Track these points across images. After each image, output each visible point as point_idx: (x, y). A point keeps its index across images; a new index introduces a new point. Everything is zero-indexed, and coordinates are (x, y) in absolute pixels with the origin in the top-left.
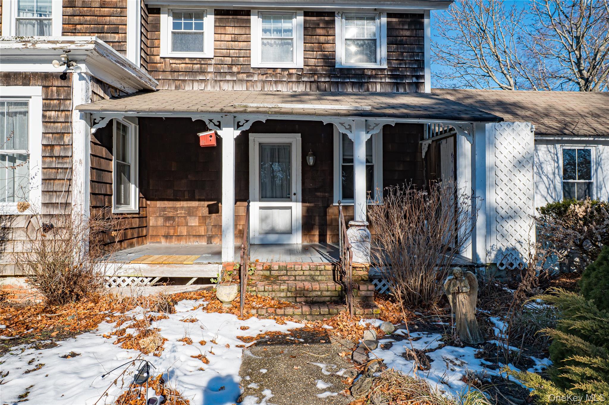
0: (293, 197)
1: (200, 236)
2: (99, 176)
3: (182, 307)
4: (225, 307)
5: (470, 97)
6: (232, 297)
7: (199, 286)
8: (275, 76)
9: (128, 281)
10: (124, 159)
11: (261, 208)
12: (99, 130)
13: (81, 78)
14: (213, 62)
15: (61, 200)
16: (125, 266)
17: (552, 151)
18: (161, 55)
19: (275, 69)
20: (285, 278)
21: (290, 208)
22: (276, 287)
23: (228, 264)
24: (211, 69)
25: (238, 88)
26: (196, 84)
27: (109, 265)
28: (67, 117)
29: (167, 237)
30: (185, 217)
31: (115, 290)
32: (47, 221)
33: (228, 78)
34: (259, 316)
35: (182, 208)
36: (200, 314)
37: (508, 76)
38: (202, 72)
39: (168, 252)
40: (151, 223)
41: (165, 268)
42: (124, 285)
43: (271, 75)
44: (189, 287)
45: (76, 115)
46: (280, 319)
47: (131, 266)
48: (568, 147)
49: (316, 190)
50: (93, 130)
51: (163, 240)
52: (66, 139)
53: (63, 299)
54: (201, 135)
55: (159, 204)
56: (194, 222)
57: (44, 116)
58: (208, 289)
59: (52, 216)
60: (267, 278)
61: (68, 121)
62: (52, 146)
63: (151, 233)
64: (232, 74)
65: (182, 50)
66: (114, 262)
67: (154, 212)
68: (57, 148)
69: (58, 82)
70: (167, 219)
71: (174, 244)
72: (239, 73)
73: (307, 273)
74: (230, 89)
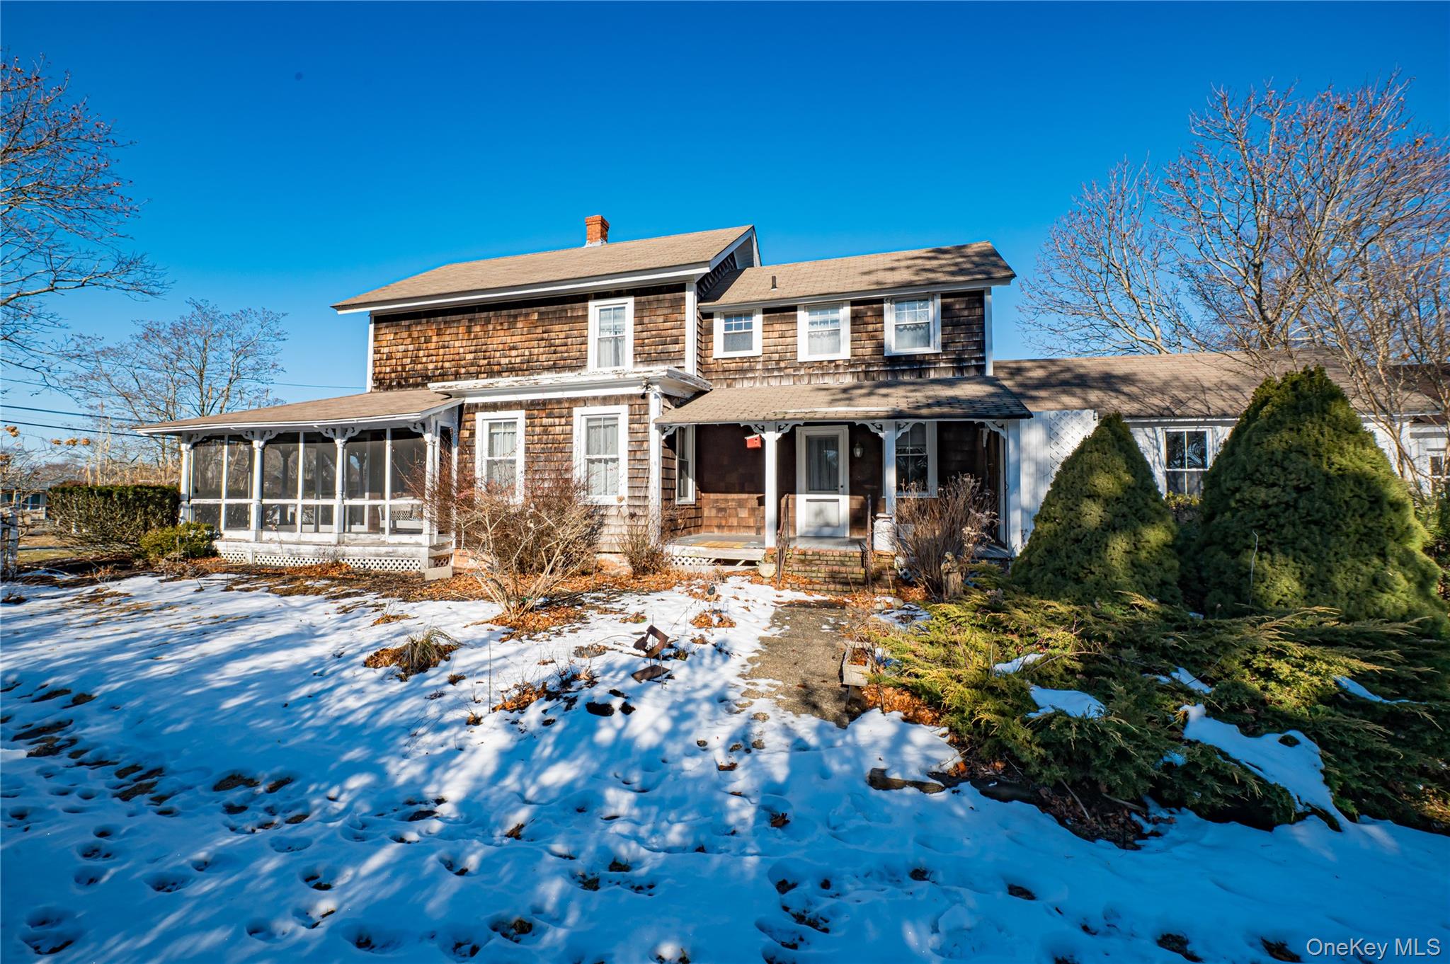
0: (841, 489)
1: (749, 527)
2: (667, 474)
3: (732, 581)
4: (766, 581)
5: (1068, 370)
6: (771, 574)
7: (747, 567)
8: (822, 368)
9: (690, 561)
10: (683, 457)
11: (808, 500)
12: (668, 437)
13: (656, 397)
14: (761, 359)
15: (642, 494)
16: (688, 548)
17: (1152, 435)
18: (715, 357)
19: (821, 362)
20: (818, 562)
21: (837, 500)
22: (808, 568)
23: (770, 549)
24: (759, 366)
25: (785, 382)
26: (745, 381)
27: (676, 547)
28: (646, 428)
29: (720, 527)
30: (736, 509)
31: (681, 568)
32: (632, 510)
33: (776, 373)
34: (793, 589)
35: (733, 500)
36: (746, 585)
37: (1152, 325)
38: (752, 370)
39: (721, 539)
40: (705, 514)
41: (719, 550)
42: (686, 564)
43: (818, 368)
44: (738, 568)
45: (652, 427)
46: (809, 591)
47: (692, 548)
48: (1173, 430)
49: (866, 482)
50: (664, 437)
51: (716, 530)
52: (645, 445)
53: (645, 570)
54: (748, 438)
55: (713, 496)
56: (744, 513)
57: (630, 428)
58: (754, 570)
59: (635, 506)
60: (802, 562)
61: (646, 432)
62: (635, 451)
63: (705, 523)
64: (780, 369)
65: (732, 350)
66: (680, 544)
67: (708, 504)
68: (638, 453)
69: (640, 401)
70: (720, 510)
71: (726, 533)
72: (786, 368)
73: (837, 559)
74: (778, 384)
